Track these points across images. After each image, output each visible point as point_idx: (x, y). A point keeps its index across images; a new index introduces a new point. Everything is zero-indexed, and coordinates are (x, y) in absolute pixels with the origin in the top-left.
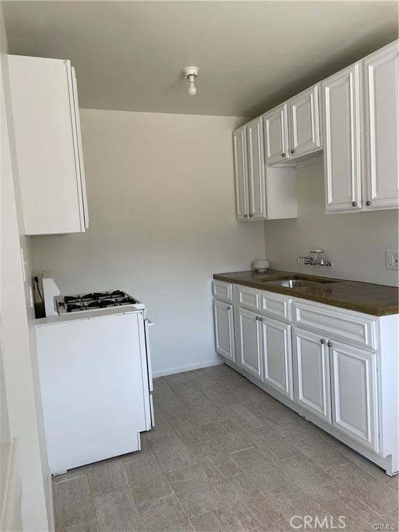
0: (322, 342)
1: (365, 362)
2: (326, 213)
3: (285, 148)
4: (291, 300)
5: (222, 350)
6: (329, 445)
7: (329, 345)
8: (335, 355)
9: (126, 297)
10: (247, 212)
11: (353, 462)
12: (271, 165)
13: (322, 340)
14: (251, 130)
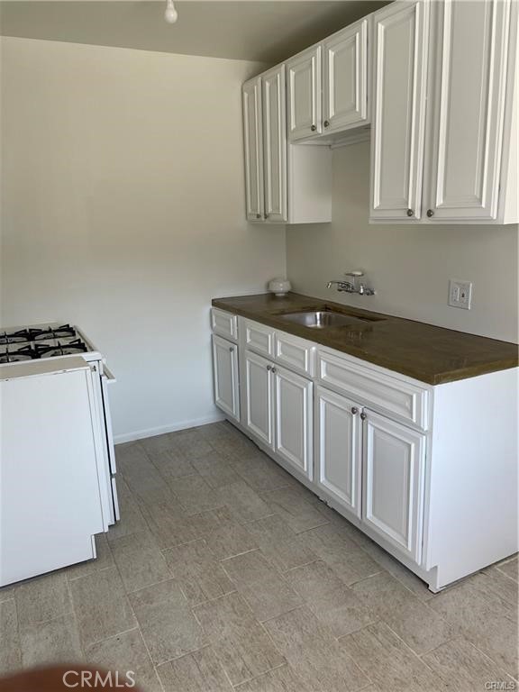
0: (354, 411)
1: (409, 446)
2: (371, 222)
3: (316, 119)
4: (313, 348)
5: (223, 404)
6: (357, 546)
7: (363, 416)
8: (370, 431)
9: (78, 337)
10: (260, 210)
11: (386, 571)
12: (296, 141)
13: (353, 409)
14: (267, 84)
